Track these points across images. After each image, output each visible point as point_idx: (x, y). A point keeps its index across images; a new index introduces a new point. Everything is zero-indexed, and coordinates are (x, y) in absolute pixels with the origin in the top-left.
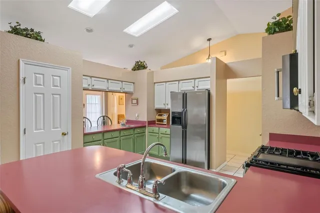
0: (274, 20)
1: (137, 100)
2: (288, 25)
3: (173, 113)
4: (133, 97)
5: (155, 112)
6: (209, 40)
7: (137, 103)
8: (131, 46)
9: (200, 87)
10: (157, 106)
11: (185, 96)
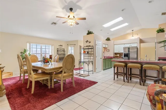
0: (159, 29)
1: (109, 50)
2: (163, 30)
3: (124, 54)
4: (107, 49)
5: (114, 54)
6: (133, 30)
7: (109, 51)
8: (108, 33)
9: (132, 46)
10: (116, 52)
11: (129, 48)
